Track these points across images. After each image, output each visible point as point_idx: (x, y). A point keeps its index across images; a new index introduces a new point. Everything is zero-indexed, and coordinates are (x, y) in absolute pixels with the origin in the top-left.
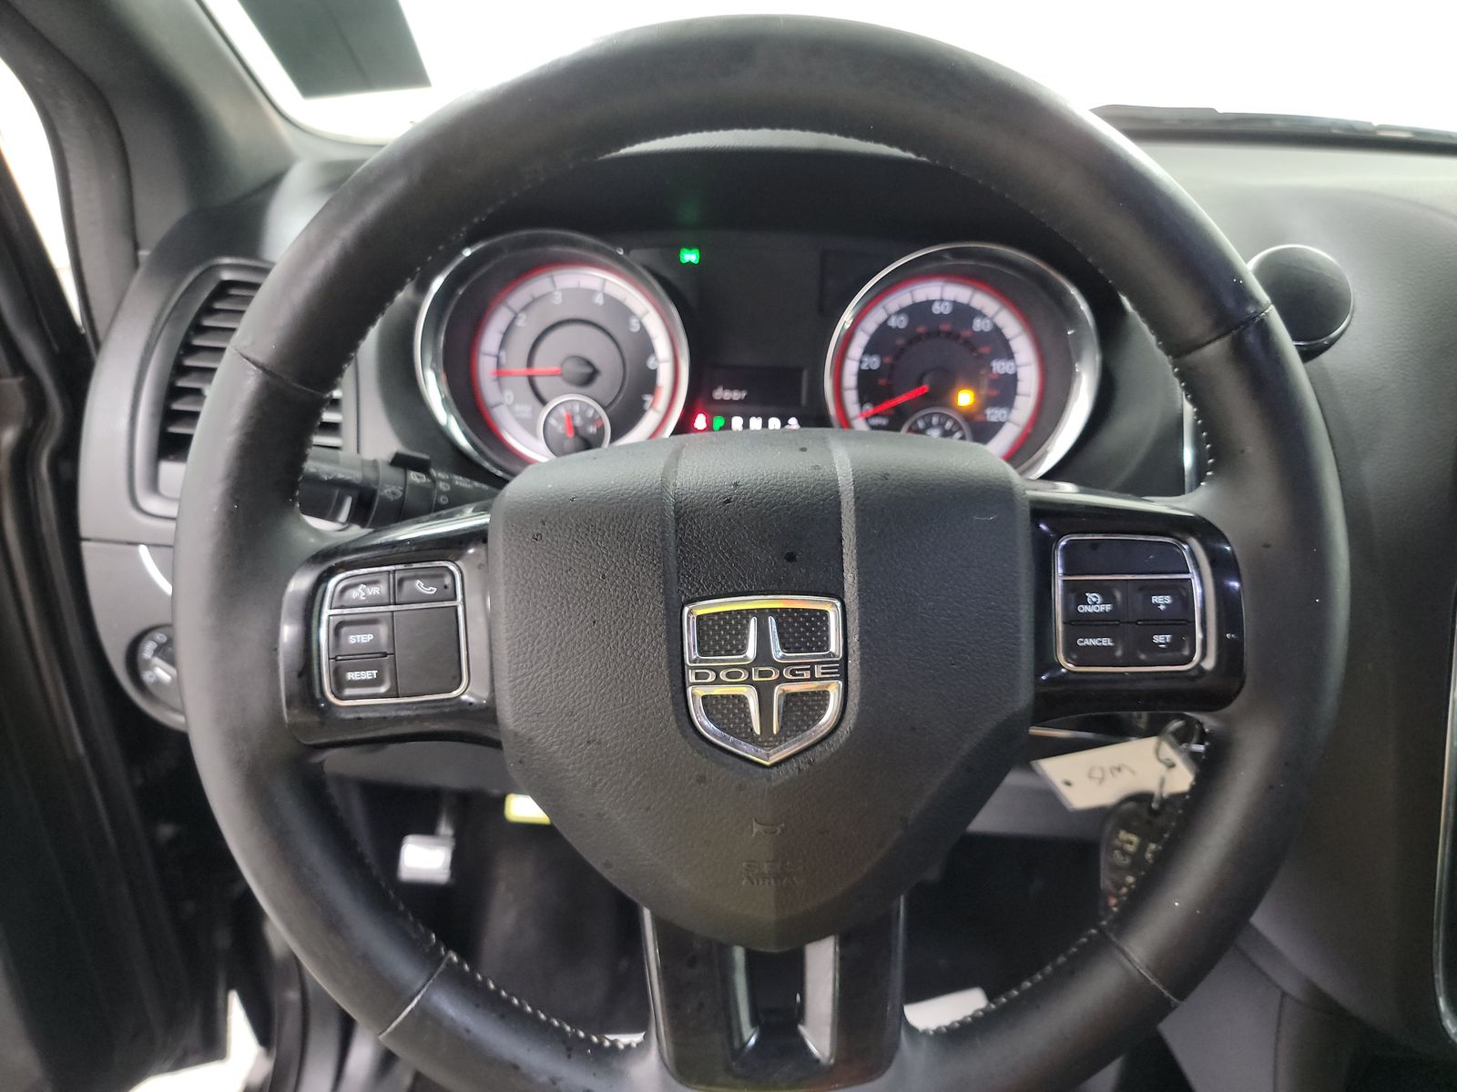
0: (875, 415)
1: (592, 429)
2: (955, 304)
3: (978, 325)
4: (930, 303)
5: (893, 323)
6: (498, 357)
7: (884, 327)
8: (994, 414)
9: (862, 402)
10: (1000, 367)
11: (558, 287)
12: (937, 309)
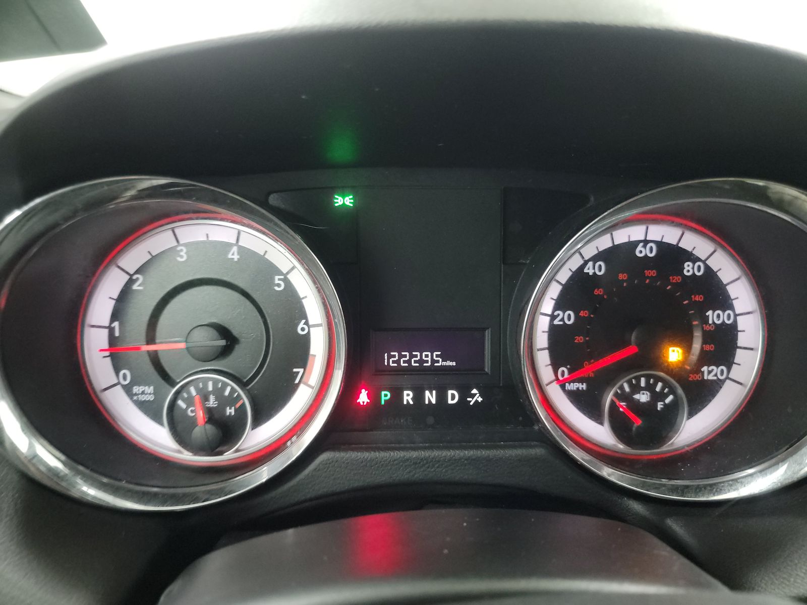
0: (571, 380)
1: (230, 411)
2: (660, 244)
3: (689, 269)
4: (633, 245)
5: (589, 270)
6: (111, 330)
7: (579, 275)
8: (710, 373)
9: (555, 365)
10: (715, 317)
11: (181, 242)
12: (640, 251)
